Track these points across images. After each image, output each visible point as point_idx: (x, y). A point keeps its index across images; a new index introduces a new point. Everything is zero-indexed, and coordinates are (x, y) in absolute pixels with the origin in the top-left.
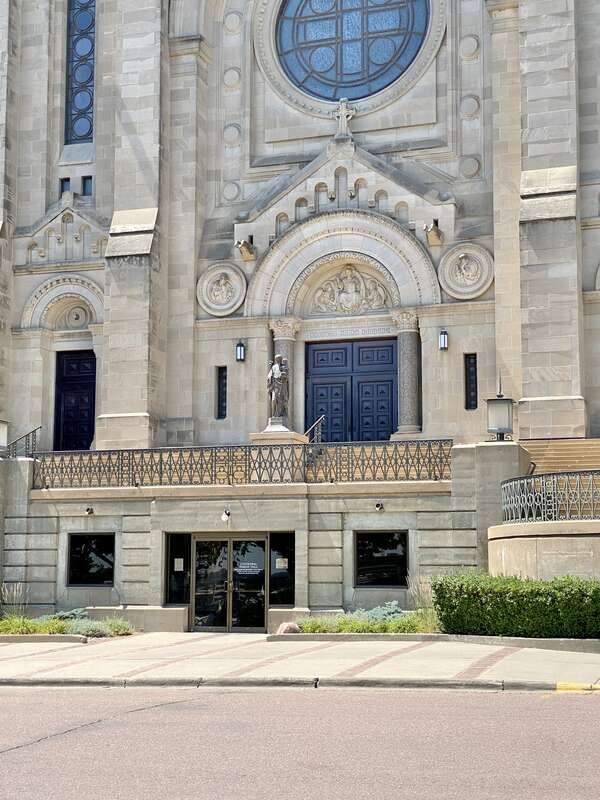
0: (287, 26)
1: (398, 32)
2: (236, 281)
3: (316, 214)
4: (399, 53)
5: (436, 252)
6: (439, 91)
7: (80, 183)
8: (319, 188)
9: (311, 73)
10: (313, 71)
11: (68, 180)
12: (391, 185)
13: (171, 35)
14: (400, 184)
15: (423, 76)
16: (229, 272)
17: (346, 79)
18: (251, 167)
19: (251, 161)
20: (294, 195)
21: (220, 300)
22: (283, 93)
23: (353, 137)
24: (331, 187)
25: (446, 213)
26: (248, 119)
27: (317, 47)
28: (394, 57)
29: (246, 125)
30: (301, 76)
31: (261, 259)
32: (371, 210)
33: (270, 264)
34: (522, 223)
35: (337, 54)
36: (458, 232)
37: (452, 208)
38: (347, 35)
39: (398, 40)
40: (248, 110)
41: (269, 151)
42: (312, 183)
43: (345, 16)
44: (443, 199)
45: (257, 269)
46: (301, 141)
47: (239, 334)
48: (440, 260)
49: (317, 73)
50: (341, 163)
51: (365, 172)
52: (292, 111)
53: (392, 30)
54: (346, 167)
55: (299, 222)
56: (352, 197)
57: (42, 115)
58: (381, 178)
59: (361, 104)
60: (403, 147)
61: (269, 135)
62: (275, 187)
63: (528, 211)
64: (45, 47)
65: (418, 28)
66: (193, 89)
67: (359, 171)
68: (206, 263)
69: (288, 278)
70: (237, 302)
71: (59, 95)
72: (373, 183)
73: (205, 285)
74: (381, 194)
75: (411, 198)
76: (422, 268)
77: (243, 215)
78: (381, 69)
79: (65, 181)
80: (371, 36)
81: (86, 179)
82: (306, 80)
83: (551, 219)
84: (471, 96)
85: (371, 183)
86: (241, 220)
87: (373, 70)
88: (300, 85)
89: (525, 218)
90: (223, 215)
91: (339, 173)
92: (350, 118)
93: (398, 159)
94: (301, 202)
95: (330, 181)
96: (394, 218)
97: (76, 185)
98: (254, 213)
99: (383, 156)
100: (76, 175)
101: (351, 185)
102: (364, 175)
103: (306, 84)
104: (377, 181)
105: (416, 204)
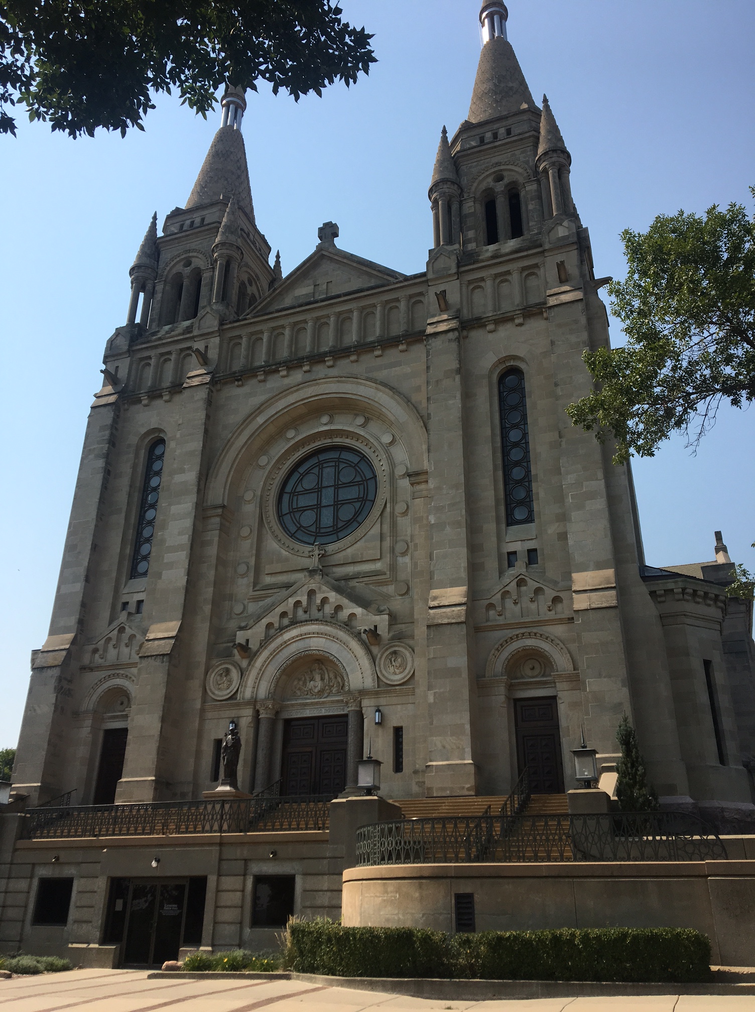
0: (286, 498)
1: (358, 499)
2: (235, 674)
3: (294, 623)
4: (357, 514)
5: (375, 649)
6: (382, 537)
7: (135, 605)
8: (298, 604)
9: (300, 528)
10: (301, 526)
11: (127, 603)
12: (345, 601)
13: (205, 504)
14: (352, 601)
15: (372, 528)
16: (230, 666)
17: (322, 531)
18: (253, 591)
19: (254, 586)
20: (279, 610)
21: (223, 689)
22: (280, 540)
23: (323, 570)
24: (305, 603)
25: (382, 621)
26: (254, 558)
27: (305, 510)
28: (354, 516)
29: (252, 562)
30: (293, 529)
31: (253, 657)
32: (333, 620)
33: (259, 660)
34: (429, 627)
35: (317, 515)
36: (391, 635)
37: (386, 617)
38: (324, 502)
39: (357, 505)
40: (254, 552)
41: (268, 580)
42: (292, 601)
43: (324, 490)
44: (380, 612)
45: (249, 664)
46: (290, 573)
47: (233, 714)
48: (377, 655)
49: (304, 527)
50: (313, 586)
51: (328, 592)
52: (284, 553)
53: (355, 499)
54: (316, 589)
55: (282, 629)
56: (319, 610)
57: (116, 560)
58: (339, 597)
59: (331, 548)
60: (356, 576)
61: (268, 569)
62: (267, 605)
63: (434, 618)
64: (123, 515)
65: (371, 497)
66: (216, 539)
67: (324, 592)
68: (213, 661)
69: (272, 671)
70: (231, 691)
71: (129, 546)
72: (334, 600)
73: (212, 677)
74: (339, 608)
75: (359, 611)
76: (365, 662)
77: (243, 624)
78: (345, 524)
79: (125, 604)
80: (339, 503)
81: (140, 603)
82: (296, 533)
83: (448, 624)
84: (403, 540)
85: (332, 600)
86: (241, 628)
87: (340, 524)
88: (292, 536)
89: (430, 623)
90: (231, 625)
91: (311, 593)
92: (320, 555)
93: (353, 583)
94: (284, 615)
95: (304, 599)
96: (348, 625)
97: (132, 608)
98: (252, 623)
99: (343, 581)
100: (133, 600)
101: (318, 601)
102: (327, 595)
103: (296, 535)
104: (336, 599)
105: (363, 615)
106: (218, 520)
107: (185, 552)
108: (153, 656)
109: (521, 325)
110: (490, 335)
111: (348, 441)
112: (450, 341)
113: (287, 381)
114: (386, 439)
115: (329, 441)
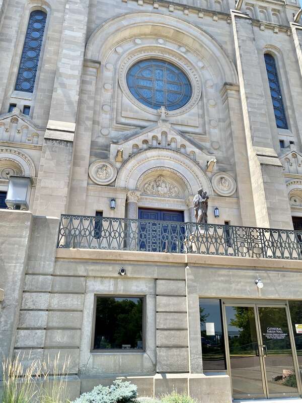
0: (131, 78)
2: (112, 170)
3: (150, 148)
5: (209, 174)
6: (199, 115)
7: (22, 107)
8: (154, 137)
10: (142, 97)
11: (15, 104)
12: (187, 143)
13: (85, 58)
14: (191, 144)
15: (192, 109)
16: (107, 164)
17: (157, 103)
18: (117, 124)
19: (116, 121)
20: (142, 137)
21: (103, 178)
22: (131, 100)
24: (160, 138)
27: (144, 88)
28: (178, 101)
31: (124, 162)
32: (177, 151)
33: (129, 165)
34: (262, 164)
36: (218, 168)
38: (157, 88)
41: (123, 120)
42: (150, 135)
43: (156, 81)
44: (210, 154)
45: (122, 166)
47: (112, 195)
48: (212, 178)
50: (165, 129)
51: (175, 135)
52: (135, 107)
53: (176, 91)
54: (167, 131)
55: (143, 150)
56: (169, 145)
58: (183, 139)
60: (187, 132)
61: (123, 114)
62: (128, 135)
64: (13, 44)
66: (94, 83)
67: (173, 134)
68: (93, 159)
69: (137, 174)
70: (110, 180)
72: (179, 141)
73: (93, 168)
74: (183, 146)
75: (197, 150)
76: (204, 180)
77: (115, 141)
79: (13, 105)
81: (26, 107)
83: (273, 165)
86: (114, 143)
89: (263, 162)
90: (101, 141)
91: (164, 134)
94: (145, 142)
95: (159, 136)
98: (121, 141)
99: (181, 132)
100: (21, 104)
101: (169, 139)
102: (174, 137)
103: (141, 100)
104: (181, 141)
105: (199, 154)
106: (95, 70)
107: (76, 80)
108: (58, 140)
109: (277, 33)
110: (261, 32)
111: (174, 58)
112: (248, 23)
113: (141, 8)
114: (200, 64)
115: (161, 54)
